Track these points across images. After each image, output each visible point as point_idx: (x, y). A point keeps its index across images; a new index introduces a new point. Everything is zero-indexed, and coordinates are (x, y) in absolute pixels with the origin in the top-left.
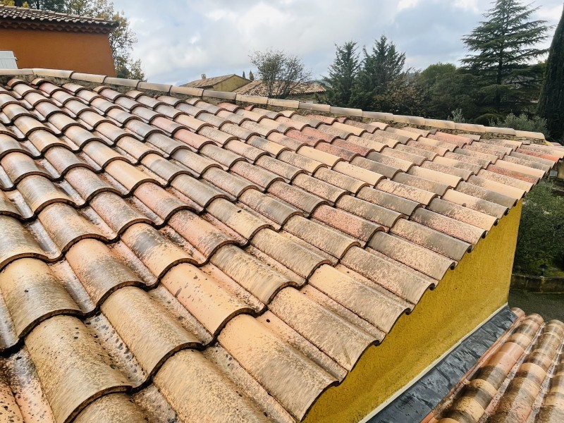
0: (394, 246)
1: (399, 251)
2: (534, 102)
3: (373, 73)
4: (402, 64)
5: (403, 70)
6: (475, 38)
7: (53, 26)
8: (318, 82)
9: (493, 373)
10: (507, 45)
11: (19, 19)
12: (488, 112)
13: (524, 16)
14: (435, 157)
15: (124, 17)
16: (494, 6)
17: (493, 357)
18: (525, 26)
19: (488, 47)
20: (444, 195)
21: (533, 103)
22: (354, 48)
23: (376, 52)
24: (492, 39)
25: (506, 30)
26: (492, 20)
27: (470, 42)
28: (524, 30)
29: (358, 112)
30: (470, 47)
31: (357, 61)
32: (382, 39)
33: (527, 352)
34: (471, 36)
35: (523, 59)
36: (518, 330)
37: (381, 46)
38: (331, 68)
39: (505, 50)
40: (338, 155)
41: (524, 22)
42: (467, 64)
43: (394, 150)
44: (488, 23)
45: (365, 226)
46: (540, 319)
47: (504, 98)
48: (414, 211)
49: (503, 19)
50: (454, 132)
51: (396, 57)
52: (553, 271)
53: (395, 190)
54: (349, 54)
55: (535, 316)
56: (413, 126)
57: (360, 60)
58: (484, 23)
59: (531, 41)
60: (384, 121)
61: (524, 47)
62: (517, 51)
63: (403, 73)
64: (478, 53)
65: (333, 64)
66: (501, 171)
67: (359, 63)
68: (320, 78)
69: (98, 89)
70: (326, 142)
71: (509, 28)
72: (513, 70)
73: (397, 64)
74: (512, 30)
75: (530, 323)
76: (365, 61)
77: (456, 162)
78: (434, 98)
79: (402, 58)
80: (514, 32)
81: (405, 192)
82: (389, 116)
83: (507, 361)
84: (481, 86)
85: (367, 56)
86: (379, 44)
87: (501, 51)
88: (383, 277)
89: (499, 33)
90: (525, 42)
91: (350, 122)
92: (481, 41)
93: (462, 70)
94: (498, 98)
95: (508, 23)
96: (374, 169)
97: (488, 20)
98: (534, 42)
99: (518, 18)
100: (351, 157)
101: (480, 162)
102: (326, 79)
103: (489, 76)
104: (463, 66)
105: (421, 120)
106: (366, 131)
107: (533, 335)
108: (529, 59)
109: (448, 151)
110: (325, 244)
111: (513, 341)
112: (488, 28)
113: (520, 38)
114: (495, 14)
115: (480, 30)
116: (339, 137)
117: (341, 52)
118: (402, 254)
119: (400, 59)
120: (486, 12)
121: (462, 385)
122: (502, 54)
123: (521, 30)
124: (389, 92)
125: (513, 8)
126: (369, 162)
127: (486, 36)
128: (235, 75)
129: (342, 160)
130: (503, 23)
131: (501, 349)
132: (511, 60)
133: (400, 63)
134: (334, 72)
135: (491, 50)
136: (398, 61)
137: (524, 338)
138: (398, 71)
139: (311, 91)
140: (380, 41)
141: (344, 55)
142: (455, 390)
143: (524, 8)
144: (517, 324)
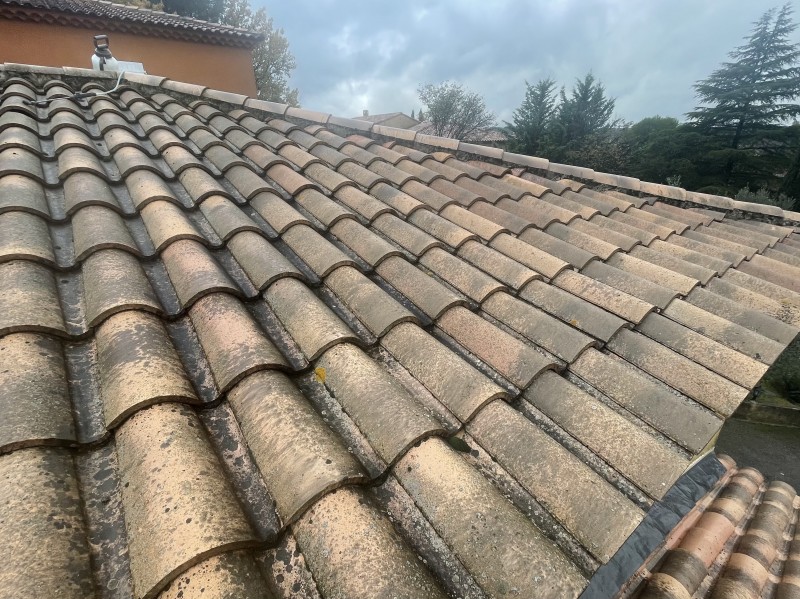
0: (572, 409)
1: (580, 421)
2: (779, 175)
3: (570, 122)
4: (608, 114)
5: (609, 121)
6: (713, 85)
7: (188, 36)
8: (499, 130)
9: (688, 566)
10: (756, 97)
11: (150, 23)
12: (712, 184)
13: (788, 59)
14: (652, 241)
15: (283, 36)
16: (747, 42)
17: (689, 534)
18: (786, 73)
19: (730, 98)
20: (666, 308)
21: (777, 178)
22: (550, 89)
23: (577, 96)
24: (737, 87)
25: (759, 76)
26: (742, 61)
27: (705, 90)
28: (785, 77)
29: (542, 162)
30: (703, 97)
31: (551, 106)
32: (587, 79)
33: (739, 532)
34: (709, 81)
35: (775, 117)
36: (727, 491)
37: (585, 89)
38: (517, 112)
39: (753, 104)
40: (501, 224)
41: (786, 67)
42: (695, 120)
43: (590, 223)
44: (735, 65)
45: (523, 360)
46: (759, 477)
47: (737, 167)
48: (615, 335)
49: (757, 61)
50: (683, 204)
51: (601, 104)
52: (770, 397)
53: (585, 290)
54: (543, 96)
55: (753, 473)
56: (621, 190)
57: (555, 104)
58: (730, 64)
59: (791, 94)
60: (578, 179)
61: (779, 101)
62: (769, 106)
63: (608, 125)
64: (714, 105)
65: (520, 107)
66: (764, 275)
67: (553, 108)
68: (503, 126)
69: (193, 104)
70: (487, 202)
71: (765, 73)
72: (758, 131)
73: (602, 113)
74: (767, 76)
75: (744, 482)
76: (561, 107)
77: (687, 251)
78: (643, 161)
79: (610, 105)
80: (769, 80)
81: (602, 296)
82: (588, 173)
83: (710, 546)
84: (709, 148)
85: (565, 100)
86: (582, 85)
87: (747, 104)
88: (543, 481)
89: (748, 80)
90: (783, 94)
91: (530, 176)
92: (721, 90)
93: (687, 128)
94: (730, 165)
95: (763, 67)
96: (553, 251)
97: (735, 61)
98: (794, 96)
99: (779, 61)
100: (521, 228)
101: (726, 256)
102: (510, 127)
103: (723, 137)
104: (689, 121)
105: (636, 183)
106: (550, 191)
107: (748, 504)
108: (783, 118)
109: (674, 232)
110: (444, 387)
111: (719, 511)
112: (734, 72)
113: (776, 88)
114: (747, 53)
115: (722, 74)
116: (508, 197)
117: (532, 93)
118: (586, 427)
119: (606, 107)
120: (736, 50)
121: (639, 580)
122: (746, 109)
123: (779, 77)
124: (586, 149)
125: (775, 47)
126: (548, 238)
127: (729, 83)
128: (401, 114)
129: (507, 232)
130: (757, 67)
131: (699, 523)
132: (757, 117)
133: (606, 112)
134: (520, 118)
135: (733, 102)
136: (604, 110)
137: (734, 507)
138: (603, 122)
139: (490, 139)
140: (584, 82)
141: (536, 97)
142: (628, 585)
143: (789, 48)
144: (725, 480)
